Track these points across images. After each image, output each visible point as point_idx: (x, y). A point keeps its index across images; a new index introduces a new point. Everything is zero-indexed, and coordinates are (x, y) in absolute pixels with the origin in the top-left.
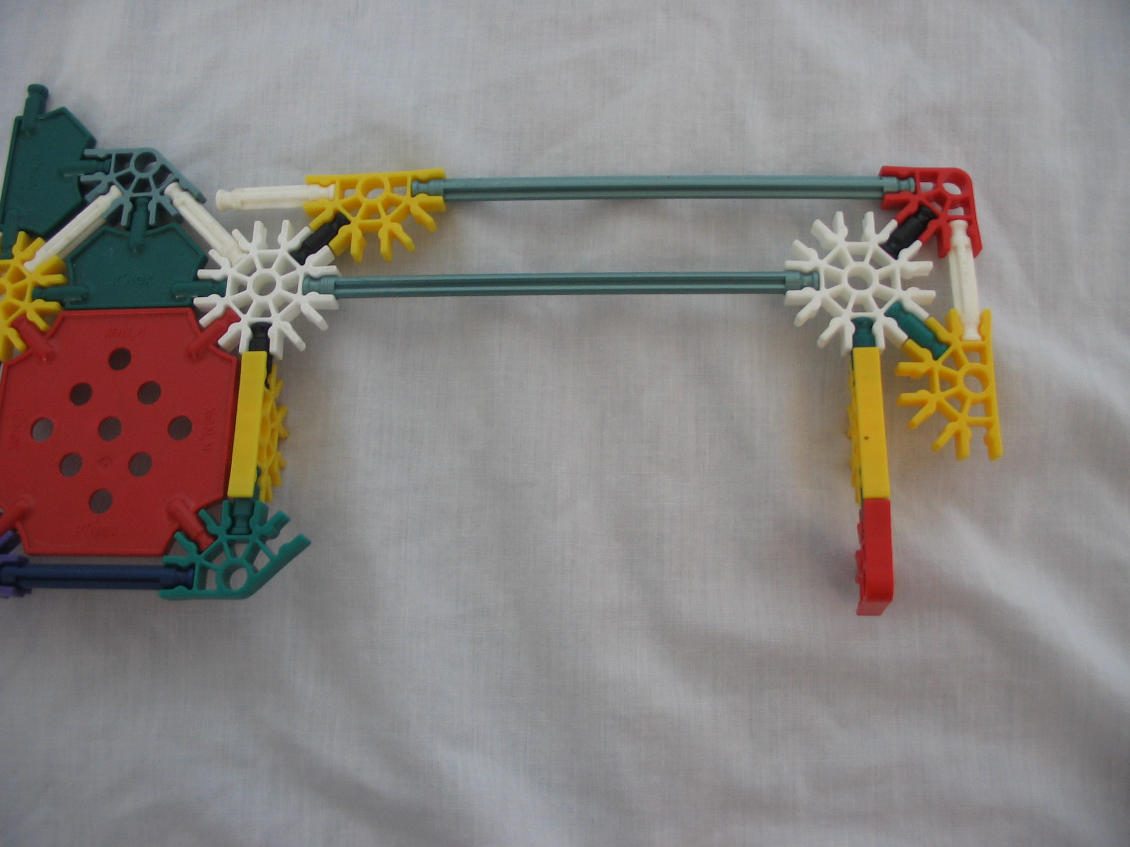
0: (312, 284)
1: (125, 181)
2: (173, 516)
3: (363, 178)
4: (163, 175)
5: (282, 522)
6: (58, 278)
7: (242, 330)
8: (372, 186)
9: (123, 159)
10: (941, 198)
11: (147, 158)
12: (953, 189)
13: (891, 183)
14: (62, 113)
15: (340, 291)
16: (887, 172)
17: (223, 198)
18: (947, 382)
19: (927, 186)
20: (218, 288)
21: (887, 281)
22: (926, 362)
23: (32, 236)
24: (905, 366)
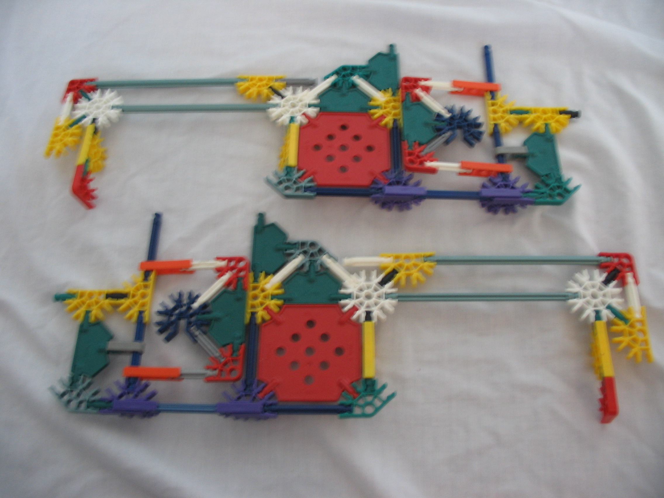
0: (388, 296)
1: (305, 253)
2: (340, 385)
3: (404, 255)
4: (321, 251)
5: (384, 387)
6: (280, 291)
7: (361, 313)
8: (407, 258)
9: (303, 244)
10: (621, 264)
11: (313, 244)
12: (625, 261)
13: (603, 259)
14: (273, 226)
15: (400, 299)
16: (601, 255)
17: (347, 261)
18: (630, 334)
19: (616, 260)
20: (348, 296)
21: (604, 295)
22: (621, 326)
23: (267, 274)
24: (614, 328)
